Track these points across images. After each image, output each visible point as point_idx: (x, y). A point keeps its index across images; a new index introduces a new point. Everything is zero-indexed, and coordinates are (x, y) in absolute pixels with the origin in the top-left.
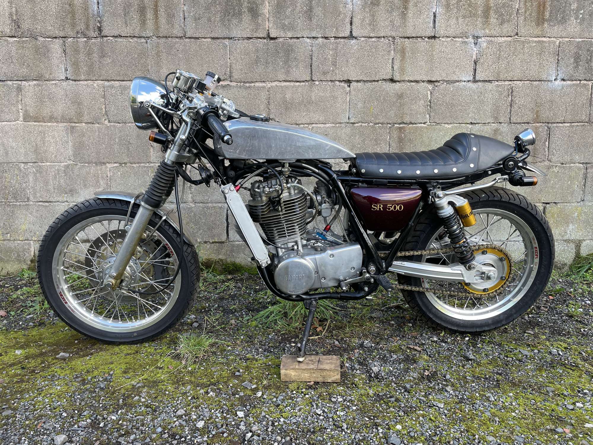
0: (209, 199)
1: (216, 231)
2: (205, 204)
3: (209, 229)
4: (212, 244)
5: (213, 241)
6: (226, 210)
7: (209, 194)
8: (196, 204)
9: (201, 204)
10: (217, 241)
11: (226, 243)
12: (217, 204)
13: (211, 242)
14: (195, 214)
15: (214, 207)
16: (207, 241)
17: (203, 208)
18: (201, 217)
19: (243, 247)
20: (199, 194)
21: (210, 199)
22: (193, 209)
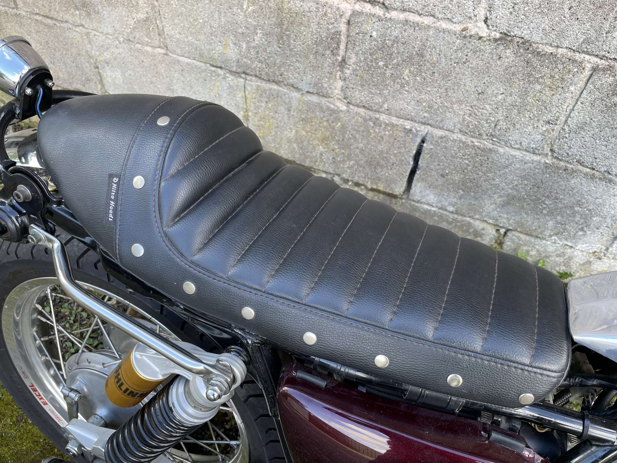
0: (383, 103)
1: (383, 173)
2: (371, 113)
3: (369, 163)
4: (370, 192)
5: (375, 187)
6: (419, 140)
7: (386, 92)
8: (351, 106)
9: (362, 111)
10: (381, 188)
11: (401, 199)
12: (401, 121)
13: (369, 187)
14: (343, 127)
15: (393, 126)
16: (360, 182)
17: (365, 120)
18: (357, 136)
19: (436, 218)
20: (362, 86)
21: (386, 106)
22: (342, 115)
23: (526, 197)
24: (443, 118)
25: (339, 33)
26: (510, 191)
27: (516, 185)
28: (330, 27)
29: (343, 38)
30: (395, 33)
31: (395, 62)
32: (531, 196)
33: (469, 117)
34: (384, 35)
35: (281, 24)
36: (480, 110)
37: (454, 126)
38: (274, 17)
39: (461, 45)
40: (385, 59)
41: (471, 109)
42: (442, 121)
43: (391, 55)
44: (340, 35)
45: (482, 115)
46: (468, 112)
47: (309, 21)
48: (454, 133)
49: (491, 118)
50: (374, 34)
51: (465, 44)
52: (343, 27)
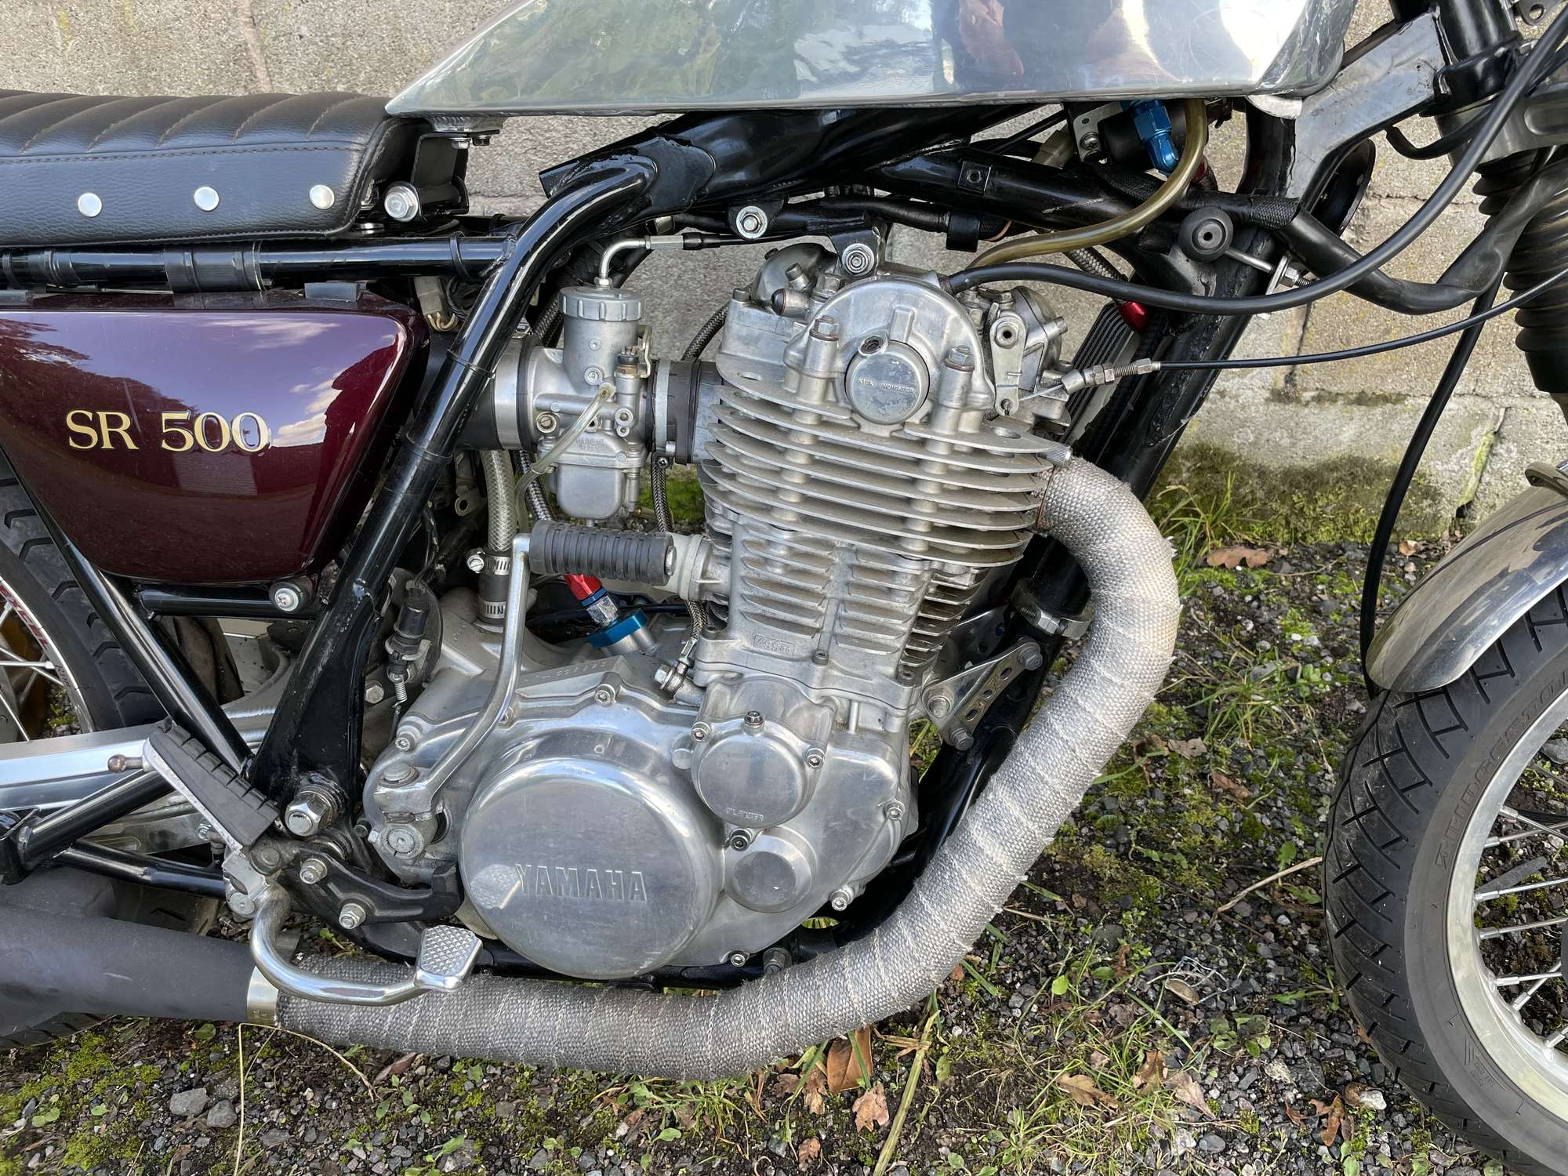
23: (706, 297)
24: (493, 170)
25: (243, 47)
26: (676, 294)
27: (680, 277)
28: (224, 38)
29: (255, 55)
30: (339, 19)
31: (362, 76)
32: (714, 292)
33: (534, 154)
34: (320, 29)
35: (135, 61)
36: (547, 135)
37: (521, 183)
38: (117, 49)
39: (456, 12)
40: (344, 76)
41: (530, 137)
42: (495, 177)
43: (351, 64)
44: (246, 50)
45: (553, 142)
46: (529, 144)
47: (182, 38)
48: (527, 197)
49: (571, 145)
50: (304, 30)
51: (461, 8)
52: (247, 34)
